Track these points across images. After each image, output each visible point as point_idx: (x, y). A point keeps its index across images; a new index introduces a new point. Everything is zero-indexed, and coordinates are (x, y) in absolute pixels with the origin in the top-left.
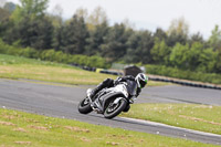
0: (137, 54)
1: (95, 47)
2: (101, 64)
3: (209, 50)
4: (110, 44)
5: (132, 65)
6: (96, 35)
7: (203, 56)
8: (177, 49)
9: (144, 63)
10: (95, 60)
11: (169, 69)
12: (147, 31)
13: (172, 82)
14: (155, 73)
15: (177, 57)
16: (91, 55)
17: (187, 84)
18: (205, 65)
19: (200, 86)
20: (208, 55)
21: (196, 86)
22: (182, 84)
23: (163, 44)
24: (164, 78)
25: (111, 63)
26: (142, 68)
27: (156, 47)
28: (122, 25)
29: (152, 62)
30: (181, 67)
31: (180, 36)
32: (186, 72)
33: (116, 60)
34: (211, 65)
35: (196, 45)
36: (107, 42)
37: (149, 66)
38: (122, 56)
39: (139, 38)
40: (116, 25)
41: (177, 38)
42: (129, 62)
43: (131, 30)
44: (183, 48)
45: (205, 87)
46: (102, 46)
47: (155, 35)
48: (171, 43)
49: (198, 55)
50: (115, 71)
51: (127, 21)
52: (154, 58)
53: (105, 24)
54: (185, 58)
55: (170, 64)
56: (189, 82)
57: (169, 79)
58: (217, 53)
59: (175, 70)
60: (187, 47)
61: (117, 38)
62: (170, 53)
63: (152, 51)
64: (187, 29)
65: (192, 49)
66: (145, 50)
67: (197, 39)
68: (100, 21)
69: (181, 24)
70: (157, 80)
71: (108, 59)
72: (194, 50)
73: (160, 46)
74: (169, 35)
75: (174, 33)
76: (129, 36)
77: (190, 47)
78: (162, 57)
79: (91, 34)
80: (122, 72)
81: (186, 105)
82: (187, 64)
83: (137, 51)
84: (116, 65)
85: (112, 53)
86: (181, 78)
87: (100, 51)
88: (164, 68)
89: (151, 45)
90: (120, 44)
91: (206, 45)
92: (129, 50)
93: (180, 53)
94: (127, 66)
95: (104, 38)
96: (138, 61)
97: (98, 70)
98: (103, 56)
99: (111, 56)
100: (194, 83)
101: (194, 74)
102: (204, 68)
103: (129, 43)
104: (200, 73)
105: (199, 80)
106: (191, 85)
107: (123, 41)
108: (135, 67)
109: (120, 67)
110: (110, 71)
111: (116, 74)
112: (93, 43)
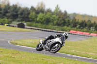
0: (23, 18)
1: (4, 15)
2: (7, 22)
3: (54, 16)
4: (11, 13)
5: (20, 22)
6: (4, 10)
7: (52, 18)
8: (40, 15)
9: (26, 22)
10: (4, 20)
11: (37, 24)
12: (27, 8)
13: (38, 29)
14: (31, 26)
15: (40, 19)
16: (3, 18)
17: (45, 31)
19: (51, 31)
20: (54, 18)
21: (49, 31)
22: (43, 30)
23: (34, 13)
24: (35, 28)
25: (11, 22)
26: (25, 24)
27: (31, 14)
28: (16, 5)
29: (29, 21)
30: (42, 23)
32: (44, 25)
33: (13, 20)
34: (55, 22)
36: (9, 13)
37: (28, 23)
38: (16, 18)
39: (23, 11)
40: (13, 5)
41: (40, 11)
42: (19, 21)
45: (53, 32)
46: (8, 14)
47: (31, 9)
48: (38, 13)
49: (49, 18)
51: (18, 3)
52: (30, 19)
53: (8, 5)
54: (44, 19)
55: (37, 22)
56: (46, 30)
57: (37, 28)
58: (58, 17)
59: (39, 24)
62: (37, 17)
63: (29, 16)
65: (47, 15)
66: (26, 16)
67: (49, 11)
68: (6, 3)
70: (32, 29)
71: (10, 20)
72: (48, 16)
73: (33, 14)
74: (36, 9)
75: (39, 8)
76: (19, 10)
78: (33, 19)
79: (2, 9)
80: (16, 25)
82: (45, 22)
83: (23, 16)
84: (13, 22)
85: (12, 17)
86: (42, 28)
87: (6, 16)
88: (34, 24)
89: (29, 14)
90: (15, 13)
91: (53, 14)
92: (19, 16)
93: (42, 17)
94: (18, 23)
95: (8, 11)
96: (23, 21)
97: (6, 25)
98: (8, 19)
100: (48, 30)
101: (47, 26)
102: (52, 23)
103: (19, 13)
104: (50, 26)
105: (50, 29)
106: (47, 31)
107: (17, 12)
108: (22, 23)
109: (15, 23)
110: (11, 25)
111: (13, 26)
112: (3, 13)
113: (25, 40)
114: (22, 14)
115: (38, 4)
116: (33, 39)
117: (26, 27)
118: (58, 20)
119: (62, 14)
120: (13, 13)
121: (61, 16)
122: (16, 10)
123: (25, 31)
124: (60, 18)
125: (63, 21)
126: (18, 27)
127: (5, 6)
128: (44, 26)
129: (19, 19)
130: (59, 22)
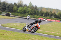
0: (9, 10)
3: (29, 9)
4: (2, 7)
8: (20, 8)
9: (11, 12)
11: (18, 14)
12: (11, 4)
13: (19, 17)
14: (14, 15)
15: (20, 10)
17: (23, 18)
22: (21, 18)
23: (16, 7)
25: (2, 12)
26: (10, 14)
27: (14, 8)
28: (5, 2)
29: (13, 12)
30: (21, 13)
32: (22, 15)
33: (3, 12)
34: (29, 12)
35: (25, 7)
38: (5, 10)
39: (9, 5)
40: (3, 2)
41: (20, 5)
42: (7, 12)
43: (7, 3)
44: (22, 8)
47: (14, 4)
48: (18, 7)
49: (26, 10)
52: (14, 11)
54: (22, 11)
56: (23, 17)
57: (18, 16)
58: (31, 9)
60: (23, 8)
61: (3, 5)
62: (18, 9)
63: (13, 9)
64: (22, 3)
65: (24, 8)
67: (25, 6)
69: (21, 2)
70: (15, 17)
74: (18, 4)
76: (7, 5)
78: (16, 11)
80: (5, 15)
82: (23, 13)
86: (21, 16)
88: (16, 14)
89: (13, 7)
90: (4, 7)
91: (28, 7)
92: (7, 9)
94: (6, 13)
96: (9, 12)
99: (2, 10)
100: (25, 17)
101: (24, 15)
103: (7, 7)
104: (26, 15)
106: (24, 18)
107: (5, 6)
108: (8, 13)
109: (4, 13)
110: (1, 14)
111: (3, 15)
113: (10, 24)
114: (8, 7)
115: (19, 1)
116: (15, 23)
117: (11, 15)
119: (33, 7)
120: (3, 7)
121: (33, 9)
123: (10, 18)
124: (32, 10)
125: (34, 12)
129: (6, 11)
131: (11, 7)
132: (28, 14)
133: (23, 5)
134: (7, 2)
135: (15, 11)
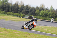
0: (31, 13)
1: (21, 11)
2: (22, 15)
3: (50, 12)
4: (25, 10)
5: (30, 16)
6: (21, 8)
7: (49, 13)
9: (33, 15)
11: (40, 17)
12: (34, 7)
13: (41, 20)
15: (42, 14)
16: (20, 13)
17: (44, 21)
18: (49, 16)
19: (48, 21)
20: (50, 13)
21: (47, 21)
22: (43, 21)
23: (38, 10)
25: (25, 15)
26: (33, 17)
27: (36, 11)
29: (35, 15)
31: (43, 8)
35: (47, 11)
36: (24, 10)
39: (32, 9)
41: (42, 9)
42: (29, 15)
44: (43, 11)
45: (49, 22)
46: (23, 11)
47: (36, 8)
48: (40, 10)
49: (47, 13)
50: (26, 17)
51: (29, 4)
53: (23, 5)
55: (40, 16)
56: (45, 20)
57: (40, 19)
58: (52, 13)
59: (41, 17)
60: (44, 11)
61: (26, 9)
62: (40, 13)
63: (35, 12)
64: (44, 7)
66: (34, 12)
67: (47, 9)
69: (43, 5)
71: (24, 14)
72: (46, 12)
74: (40, 8)
75: (41, 8)
76: (29, 8)
77: (45, 11)
79: (20, 8)
80: (28, 18)
81: (44, 26)
82: (44, 16)
83: (31, 12)
84: (26, 16)
87: (22, 12)
88: (38, 17)
89: (35, 11)
90: (27, 11)
91: (49, 11)
92: (30, 12)
93: (43, 13)
94: (29, 16)
95: (23, 9)
96: (32, 15)
97: (22, 17)
98: (23, 14)
99: (25, 14)
100: (46, 20)
101: (46, 18)
103: (29, 10)
104: (48, 18)
105: (47, 20)
106: (45, 21)
108: (31, 16)
109: (27, 16)
111: (26, 18)
112: (20, 10)
114: (31, 11)
115: (41, 5)
118: (52, 14)
119: (55, 11)
120: (26, 10)
121: (54, 13)
122: (28, 8)
124: (53, 13)
125: (55, 15)
126: (29, 19)
127: (21, 6)
128: (44, 18)
129: (29, 14)
130: (53, 16)
131: (34, 10)
132: (49, 17)
133: (45, 9)
134: (30, 6)
135: (37, 15)
